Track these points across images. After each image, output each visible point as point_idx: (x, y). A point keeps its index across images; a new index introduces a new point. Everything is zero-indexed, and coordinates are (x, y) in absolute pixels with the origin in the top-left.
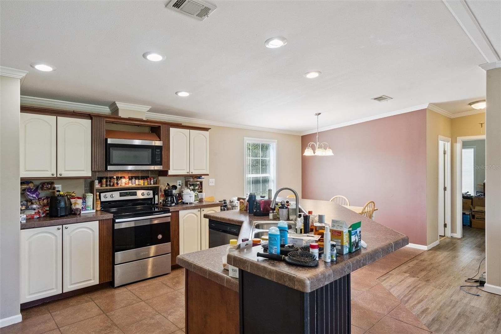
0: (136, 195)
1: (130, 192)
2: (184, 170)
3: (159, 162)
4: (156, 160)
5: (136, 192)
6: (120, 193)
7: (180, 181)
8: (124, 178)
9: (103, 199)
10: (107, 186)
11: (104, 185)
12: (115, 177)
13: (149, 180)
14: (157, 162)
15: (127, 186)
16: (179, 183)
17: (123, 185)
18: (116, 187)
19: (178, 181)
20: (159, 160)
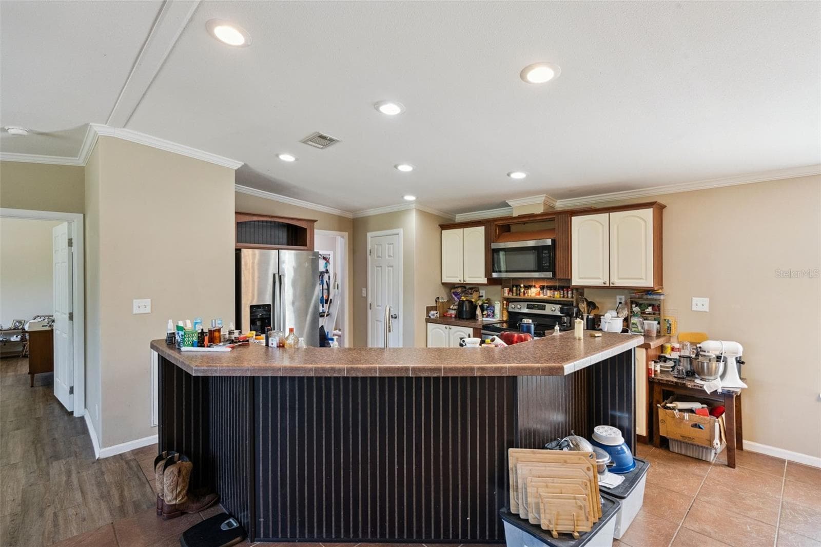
0: (544, 309)
1: (538, 305)
2: (599, 278)
3: (547, 268)
4: (544, 265)
5: (545, 305)
6: (527, 304)
7: (623, 297)
8: (535, 287)
9: (510, 310)
10: (517, 295)
11: (514, 294)
12: (522, 285)
13: (565, 292)
14: (545, 267)
15: (538, 297)
16: (621, 299)
17: (533, 295)
18: (522, 297)
19: (618, 297)
20: (548, 264)
